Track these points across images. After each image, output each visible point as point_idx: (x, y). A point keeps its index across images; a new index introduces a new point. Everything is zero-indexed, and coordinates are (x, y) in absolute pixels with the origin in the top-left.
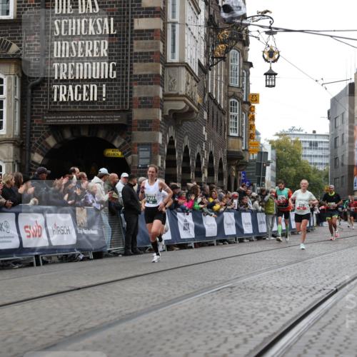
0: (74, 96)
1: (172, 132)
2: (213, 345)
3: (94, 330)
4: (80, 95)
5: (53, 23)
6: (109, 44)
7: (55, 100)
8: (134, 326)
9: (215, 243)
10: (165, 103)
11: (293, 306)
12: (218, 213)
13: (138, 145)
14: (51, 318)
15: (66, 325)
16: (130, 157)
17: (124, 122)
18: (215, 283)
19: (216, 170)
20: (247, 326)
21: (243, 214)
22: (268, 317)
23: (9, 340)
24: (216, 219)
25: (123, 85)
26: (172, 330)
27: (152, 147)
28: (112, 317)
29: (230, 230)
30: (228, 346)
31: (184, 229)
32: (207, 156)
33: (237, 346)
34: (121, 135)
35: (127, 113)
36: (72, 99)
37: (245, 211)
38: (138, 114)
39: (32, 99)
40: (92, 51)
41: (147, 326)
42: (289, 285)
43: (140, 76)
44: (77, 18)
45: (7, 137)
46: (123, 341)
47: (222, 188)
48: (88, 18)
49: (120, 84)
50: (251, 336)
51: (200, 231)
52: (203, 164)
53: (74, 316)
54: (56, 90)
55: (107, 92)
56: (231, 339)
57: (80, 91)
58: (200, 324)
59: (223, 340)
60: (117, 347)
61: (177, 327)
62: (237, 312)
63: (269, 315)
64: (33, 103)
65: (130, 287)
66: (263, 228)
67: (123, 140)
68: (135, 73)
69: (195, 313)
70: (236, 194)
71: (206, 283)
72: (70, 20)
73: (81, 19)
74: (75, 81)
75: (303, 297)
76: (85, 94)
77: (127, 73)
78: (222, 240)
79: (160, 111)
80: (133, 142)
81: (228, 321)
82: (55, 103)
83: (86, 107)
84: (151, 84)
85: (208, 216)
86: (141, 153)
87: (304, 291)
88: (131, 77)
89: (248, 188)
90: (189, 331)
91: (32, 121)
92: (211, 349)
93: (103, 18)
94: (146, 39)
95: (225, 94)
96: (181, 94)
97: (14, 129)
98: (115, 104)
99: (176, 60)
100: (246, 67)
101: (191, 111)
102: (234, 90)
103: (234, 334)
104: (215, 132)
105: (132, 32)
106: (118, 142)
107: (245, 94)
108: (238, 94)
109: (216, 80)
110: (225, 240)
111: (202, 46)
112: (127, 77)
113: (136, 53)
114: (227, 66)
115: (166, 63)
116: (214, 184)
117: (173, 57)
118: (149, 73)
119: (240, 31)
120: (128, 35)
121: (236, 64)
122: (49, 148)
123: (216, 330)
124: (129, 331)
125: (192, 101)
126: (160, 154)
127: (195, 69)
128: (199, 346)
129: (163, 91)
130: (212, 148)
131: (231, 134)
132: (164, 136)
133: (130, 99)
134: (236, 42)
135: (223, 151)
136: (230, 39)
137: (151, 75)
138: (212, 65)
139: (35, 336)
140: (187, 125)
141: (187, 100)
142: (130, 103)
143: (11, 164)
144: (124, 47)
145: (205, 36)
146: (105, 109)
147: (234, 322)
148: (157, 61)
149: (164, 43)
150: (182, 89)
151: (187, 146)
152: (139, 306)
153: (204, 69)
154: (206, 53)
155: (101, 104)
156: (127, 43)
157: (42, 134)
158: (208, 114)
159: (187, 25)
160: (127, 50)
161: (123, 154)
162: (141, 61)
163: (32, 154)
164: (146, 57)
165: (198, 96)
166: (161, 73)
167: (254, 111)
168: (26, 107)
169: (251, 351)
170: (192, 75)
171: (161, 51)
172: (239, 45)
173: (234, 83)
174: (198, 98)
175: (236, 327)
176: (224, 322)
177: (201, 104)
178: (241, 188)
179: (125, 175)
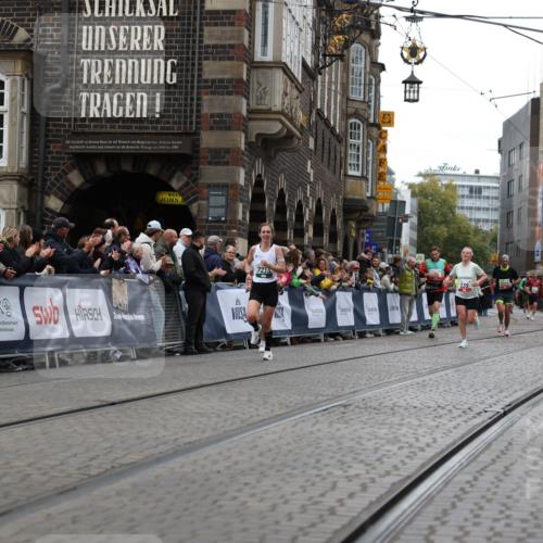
1: (259, 168)
2: (315, 492)
3: (135, 467)
6: (167, 31)
8: (195, 462)
9: (322, 338)
10: (252, 124)
11: (438, 435)
12: (328, 293)
13: (209, 186)
14: (70, 446)
16: (195, 205)
17: (188, 151)
18: (320, 398)
19: (327, 226)
20: (367, 465)
21: (366, 296)
22: (399, 452)
24: (324, 301)
25: (186, 94)
26: (252, 469)
27: (230, 189)
28: (162, 448)
29: (345, 319)
30: (337, 494)
31: (276, 316)
32: (312, 205)
33: (351, 496)
34: (182, 171)
35: (193, 136)
37: (369, 290)
38: (209, 140)
41: (215, 462)
42: (432, 404)
43: (213, 81)
45: (9, 171)
46: (178, 484)
47: (335, 254)
49: (182, 93)
50: (373, 481)
51: (299, 319)
52: (307, 218)
53: (105, 445)
56: (342, 484)
58: (295, 460)
59: (330, 485)
60: (169, 493)
61: (261, 464)
62: (352, 444)
63: (401, 448)
64: (48, 119)
65: (191, 403)
66: (395, 317)
67: (185, 179)
68: (205, 76)
69: (289, 444)
70: (355, 263)
71: (306, 398)
75: (454, 423)
77: (193, 76)
78: (333, 333)
79: (243, 135)
80: (201, 181)
81: (338, 456)
82: (84, 120)
83: (131, 128)
84: (229, 93)
86: (212, 199)
87: (456, 413)
88: (199, 82)
89: (374, 255)
90: (279, 471)
91: (47, 147)
92: (311, 498)
94: (224, 25)
95: (342, 111)
96: (274, 109)
97: (20, 158)
98: (175, 123)
99: (269, 58)
100: (375, 70)
101: (290, 136)
102: (356, 105)
103: (347, 477)
104: (326, 169)
105: (201, 13)
106: (178, 181)
107: (372, 112)
108: (362, 112)
109: (330, 89)
110: (338, 334)
111: (309, 37)
112: (193, 82)
113: (208, 46)
114: (346, 69)
115: (253, 62)
116: (322, 248)
117: (264, 54)
118: (227, 76)
119: (367, 15)
120: (195, 19)
121: (360, 66)
122: (72, 189)
123: (320, 470)
124: (188, 469)
125: (291, 120)
126: (241, 201)
127: (297, 72)
128: (293, 493)
129: (248, 105)
130: (321, 194)
131: (351, 172)
132: (248, 174)
133: (198, 117)
134: (361, 33)
135: (338, 198)
136: (352, 27)
137: (230, 81)
138: (324, 67)
139: (44, 474)
140: (284, 158)
141: (283, 118)
142: (197, 123)
143: (14, 212)
144: (189, 36)
145: (314, 21)
146: (159, 131)
147: (348, 459)
148: (239, 59)
149: (250, 31)
150: (277, 103)
151: (282, 190)
152: (204, 432)
153: (311, 73)
154: (315, 47)
155: (151, 122)
156: (195, 31)
157: (62, 168)
158: (316, 141)
159: (286, 4)
160: (194, 41)
161: (184, 200)
162: (214, 59)
163: (47, 198)
164: (223, 52)
165: (300, 114)
166: (245, 78)
167: (385, 138)
168: (38, 125)
169: (371, 503)
170: (292, 82)
171: (246, 44)
172: (366, 37)
173: (357, 94)
174: (301, 117)
175: (349, 467)
176: (332, 458)
177: (305, 125)
178: (363, 254)
179: (187, 232)
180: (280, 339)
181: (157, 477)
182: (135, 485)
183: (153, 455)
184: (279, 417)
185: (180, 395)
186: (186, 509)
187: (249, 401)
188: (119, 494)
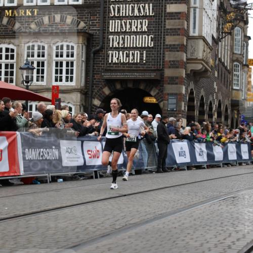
0: (123, 59)
1: (192, 86)
2: (221, 238)
3: (136, 225)
4: (128, 59)
5: (109, 7)
6: (149, 22)
7: (110, 62)
8: (164, 223)
9: (221, 165)
10: (188, 65)
12: (224, 144)
13: (168, 94)
14: (106, 215)
15: (116, 221)
16: (162, 103)
17: (158, 78)
18: (221, 194)
19: (223, 113)
21: (242, 145)
23: (77, 230)
24: (222, 148)
25: (158, 51)
26: (191, 227)
27: (178, 96)
28: (148, 216)
29: (233, 156)
30: (231, 239)
31: (200, 155)
32: (216, 103)
33: (238, 240)
34: (156, 87)
35: (161, 71)
36: (122, 62)
37: (243, 143)
38: (168, 73)
39: (94, 61)
40: (137, 27)
41: (173, 223)
43: (170, 45)
44: (126, 4)
45: (76, 87)
46: (157, 233)
47: (227, 126)
48: (134, 4)
49: (156, 52)
50: (248, 233)
51: (211, 157)
52: (214, 109)
53: (122, 215)
54: (110, 55)
55: (146, 57)
56: (234, 234)
57: (128, 56)
58: (211, 223)
59: (228, 235)
60: (153, 237)
61: (195, 224)
62: (237, 215)
64: (94, 64)
65: (161, 195)
67: (157, 91)
68: (167, 43)
69: (208, 215)
70: (238, 130)
71: (215, 194)
72: (121, 6)
73: (129, 4)
74: (124, 49)
76: (131, 57)
77: (161, 43)
78: (227, 163)
79: (184, 71)
80: (165, 92)
81: (231, 221)
82: (110, 64)
83: (132, 67)
84: (178, 51)
85: (217, 146)
86: (170, 100)
88: (164, 46)
90: (203, 228)
91: (93, 76)
92: (219, 241)
93: (145, 4)
94: (175, 19)
95: (230, 59)
96: (199, 58)
97: (81, 81)
98: (152, 65)
99: (196, 34)
100: (246, 39)
101: (206, 71)
102: (237, 56)
103: (236, 231)
104: (223, 86)
105: (165, 14)
106: (154, 92)
107: (245, 59)
108: (240, 59)
109: (225, 49)
110: (229, 164)
111: (215, 24)
112: (161, 46)
113: (168, 29)
114: (232, 39)
115: (189, 36)
116: (221, 123)
117: (194, 32)
118: (177, 43)
119: (242, 14)
120: (162, 16)
121: (239, 37)
122: (105, 96)
123: (223, 227)
124: (161, 226)
125: (207, 63)
126: (184, 101)
127: (210, 41)
128: (211, 238)
129: (187, 56)
130: (221, 98)
131: (234, 88)
132: (187, 89)
133: (163, 62)
134: (240, 22)
135: (228, 99)
136: (236, 19)
137: (178, 45)
138: (222, 38)
139: (95, 227)
140: (203, 81)
141: (203, 62)
142: (163, 65)
143: (78, 106)
144: (159, 24)
145: (217, 17)
146: (145, 69)
147: (236, 223)
148: (182, 35)
149: (187, 22)
150: (200, 55)
151: (202, 96)
152: (167, 209)
153: (216, 41)
154: (218, 29)
155: (142, 65)
156: (162, 22)
157: (101, 86)
158: (218, 73)
159: (204, 9)
160: (161, 27)
161: (157, 100)
162: (171, 35)
163: (93, 100)
164: (175, 32)
165: (211, 60)
166: (185, 44)
167: (251, 71)
168: (90, 66)
169: (248, 244)
170: (207, 45)
171: (186, 28)
172: (242, 24)
173: (237, 51)
174: (211, 62)
175: (237, 226)
176: (229, 222)
177: (213, 66)
178: (241, 126)
179: (158, 116)
180: (201, 165)
181: (147, 230)
182: (136, 234)
183: (144, 219)
184: (202, 203)
185: (156, 192)
186: (161, 245)
187: (189, 195)
188: (129, 237)
